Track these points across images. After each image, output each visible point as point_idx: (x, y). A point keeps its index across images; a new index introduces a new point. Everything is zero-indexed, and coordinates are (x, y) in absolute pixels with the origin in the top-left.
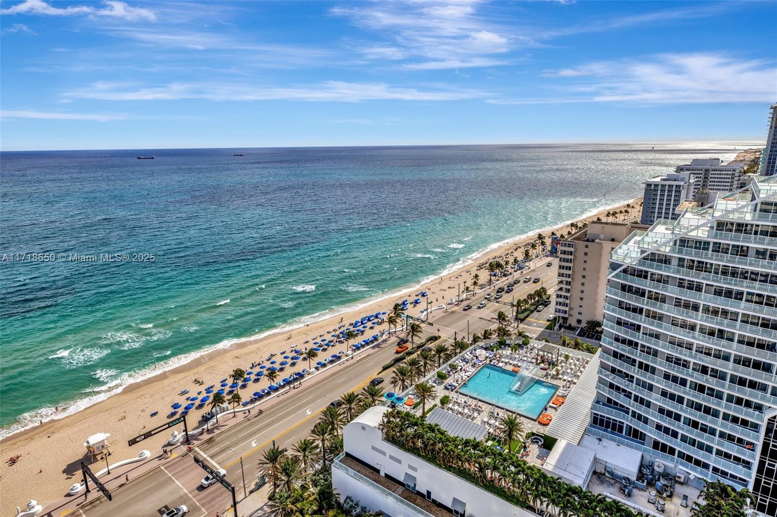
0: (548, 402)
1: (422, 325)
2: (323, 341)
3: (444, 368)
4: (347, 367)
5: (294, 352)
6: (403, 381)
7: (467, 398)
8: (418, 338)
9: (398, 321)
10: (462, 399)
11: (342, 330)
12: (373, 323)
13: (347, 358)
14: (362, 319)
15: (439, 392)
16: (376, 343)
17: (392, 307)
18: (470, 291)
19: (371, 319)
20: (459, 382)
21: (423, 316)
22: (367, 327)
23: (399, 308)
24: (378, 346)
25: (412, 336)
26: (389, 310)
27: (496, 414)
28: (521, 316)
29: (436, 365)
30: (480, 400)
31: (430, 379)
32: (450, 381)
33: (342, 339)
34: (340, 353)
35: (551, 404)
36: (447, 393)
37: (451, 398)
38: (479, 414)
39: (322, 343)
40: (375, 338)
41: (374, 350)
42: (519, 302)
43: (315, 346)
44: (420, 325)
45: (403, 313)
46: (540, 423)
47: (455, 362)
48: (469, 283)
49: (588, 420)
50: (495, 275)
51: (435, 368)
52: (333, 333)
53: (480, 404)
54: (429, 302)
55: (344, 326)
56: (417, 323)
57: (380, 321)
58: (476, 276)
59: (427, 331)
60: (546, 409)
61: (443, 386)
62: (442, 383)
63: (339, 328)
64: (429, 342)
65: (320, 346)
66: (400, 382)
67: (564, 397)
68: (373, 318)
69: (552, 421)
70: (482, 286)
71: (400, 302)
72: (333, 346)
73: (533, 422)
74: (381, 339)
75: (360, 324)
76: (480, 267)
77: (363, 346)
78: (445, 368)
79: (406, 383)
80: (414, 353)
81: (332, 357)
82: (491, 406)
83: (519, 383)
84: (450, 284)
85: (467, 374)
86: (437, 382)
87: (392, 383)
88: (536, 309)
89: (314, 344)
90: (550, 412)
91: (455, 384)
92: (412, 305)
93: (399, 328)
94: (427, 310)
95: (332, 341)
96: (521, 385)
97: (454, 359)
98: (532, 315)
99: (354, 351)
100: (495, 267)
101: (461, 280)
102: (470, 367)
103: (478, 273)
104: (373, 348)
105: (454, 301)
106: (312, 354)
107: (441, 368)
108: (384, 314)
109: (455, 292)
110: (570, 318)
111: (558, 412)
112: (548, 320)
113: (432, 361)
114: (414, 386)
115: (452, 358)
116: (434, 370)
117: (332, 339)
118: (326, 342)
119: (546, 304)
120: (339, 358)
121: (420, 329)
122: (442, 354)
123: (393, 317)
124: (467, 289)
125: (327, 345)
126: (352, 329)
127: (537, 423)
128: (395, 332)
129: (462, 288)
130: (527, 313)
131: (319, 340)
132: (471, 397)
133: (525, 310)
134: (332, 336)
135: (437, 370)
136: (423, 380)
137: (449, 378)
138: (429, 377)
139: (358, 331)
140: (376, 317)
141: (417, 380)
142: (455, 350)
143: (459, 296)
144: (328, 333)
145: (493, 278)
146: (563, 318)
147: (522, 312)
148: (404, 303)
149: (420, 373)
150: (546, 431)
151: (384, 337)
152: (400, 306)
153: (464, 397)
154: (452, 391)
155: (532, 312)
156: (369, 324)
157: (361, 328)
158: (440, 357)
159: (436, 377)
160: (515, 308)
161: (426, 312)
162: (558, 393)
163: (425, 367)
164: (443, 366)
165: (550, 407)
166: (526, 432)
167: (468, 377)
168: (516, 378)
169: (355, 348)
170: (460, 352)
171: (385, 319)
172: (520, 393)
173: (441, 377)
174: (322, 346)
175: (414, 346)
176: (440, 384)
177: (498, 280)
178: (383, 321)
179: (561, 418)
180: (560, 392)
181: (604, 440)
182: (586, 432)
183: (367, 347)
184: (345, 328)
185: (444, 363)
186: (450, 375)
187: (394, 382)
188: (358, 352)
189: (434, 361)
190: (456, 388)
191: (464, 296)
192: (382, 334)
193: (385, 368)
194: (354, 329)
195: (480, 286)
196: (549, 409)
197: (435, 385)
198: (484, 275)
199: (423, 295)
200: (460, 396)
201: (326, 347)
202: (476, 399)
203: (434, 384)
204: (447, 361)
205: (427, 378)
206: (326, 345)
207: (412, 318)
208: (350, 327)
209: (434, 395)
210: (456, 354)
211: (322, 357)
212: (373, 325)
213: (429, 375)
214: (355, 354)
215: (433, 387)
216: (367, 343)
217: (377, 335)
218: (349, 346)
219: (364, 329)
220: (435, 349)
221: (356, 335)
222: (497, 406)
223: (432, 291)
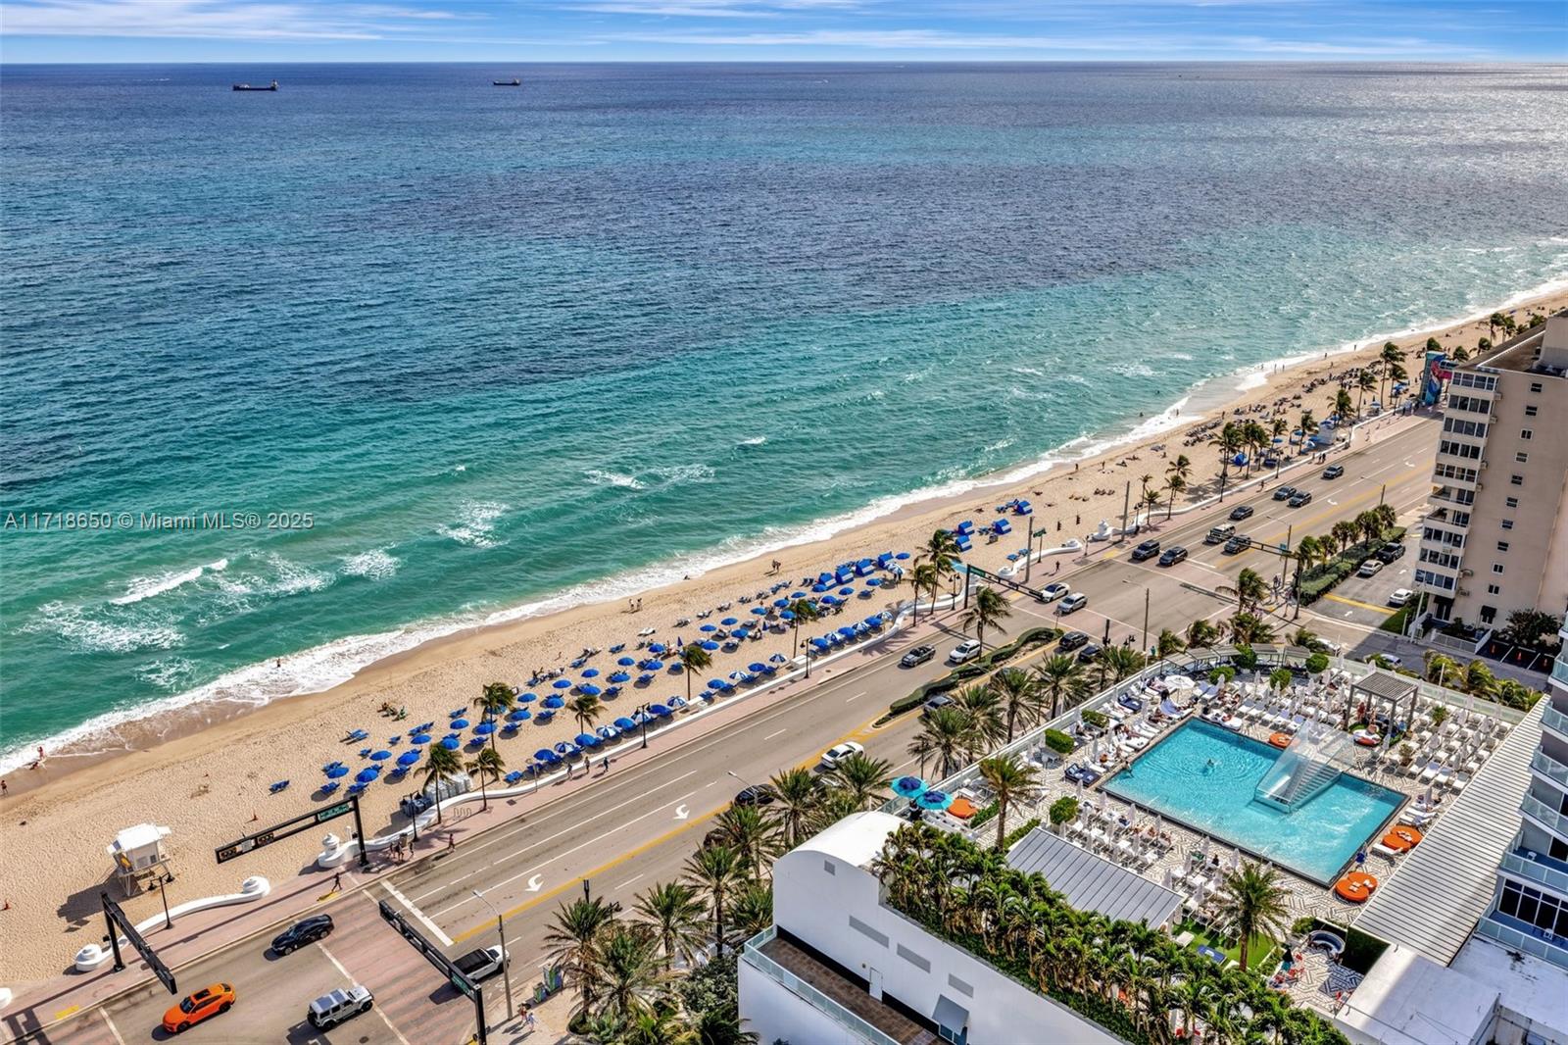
0: (1370, 839)
1: (1013, 596)
2: (727, 622)
3: (1067, 721)
4: (791, 700)
5: (646, 650)
6: (948, 748)
7: (1128, 808)
8: (996, 632)
9: (941, 580)
10: (1113, 812)
11: (781, 596)
12: (869, 583)
13: (791, 675)
14: (839, 568)
15: (1047, 785)
16: (875, 638)
17: (925, 540)
18: (1161, 505)
19: (865, 570)
20: (1107, 764)
21: (1015, 571)
22: (851, 592)
23: (945, 545)
24: (879, 647)
25: (980, 627)
26: (914, 542)
27: (1209, 861)
28: (1310, 587)
29: (1045, 711)
30: (1165, 818)
31: (1026, 748)
32: (1081, 757)
33: (781, 621)
34: (773, 660)
35: (1377, 845)
36: (1071, 791)
37: (1081, 805)
38: (1161, 856)
39: (726, 629)
40: (875, 625)
41: (868, 659)
42: (1306, 544)
43: (705, 637)
44: (1004, 596)
45: (958, 560)
46: (1338, 895)
47: (1099, 705)
48: (1159, 483)
49: (1488, 899)
50: (1238, 463)
51: (1042, 720)
52: (756, 604)
53: (1166, 827)
54: (1035, 529)
55: (786, 586)
56: (997, 588)
57: (890, 576)
58: (1182, 462)
59: (1023, 614)
60: (1361, 858)
61: (1061, 770)
62: (1059, 762)
63: (775, 591)
64: (1030, 645)
65: (718, 637)
66: (938, 752)
67: (1418, 827)
68: (871, 567)
69: (1377, 893)
70: (1197, 493)
71: (951, 526)
72: (754, 638)
73: (1319, 891)
74: (888, 630)
75: (833, 581)
76: (1196, 436)
77: (839, 645)
78: (1071, 722)
79: (954, 756)
80: (982, 673)
81: (752, 668)
82: (1197, 838)
83: (1287, 778)
84: (1101, 480)
85: (1134, 742)
86: (1045, 758)
87: (916, 751)
88: (1356, 568)
89: (703, 629)
90: (1372, 865)
91: (1097, 767)
92: (986, 538)
93: (943, 600)
94: (1027, 553)
95: (752, 626)
96: (1290, 784)
97: (1098, 697)
98: (1344, 586)
99: (813, 655)
100: (1240, 437)
101: (1134, 472)
102: (1144, 725)
103: (1188, 452)
104: (867, 650)
105: (1109, 531)
106: (695, 657)
107: (1057, 721)
108: (901, 557)
109: (1115, 505)
110: (1460, 602)
111: (1395, 870)
112: (1392, 605)
113: (1032, 698)
114: (975, 766)
115: (1092, 695)
116: (1038, 725)
117: (752, 618)
118: (735, 627)
119: (1388, 555)
120: (770, 673)
121: (1003, 607)
122: (1063, 682)
123: (928, 568)
124: (1152, 498)
125: (738, 635)
126: (809, 594)
127: (1329, 894)
128: (932, 611)
129: (1137, 496)
130: (1328, 579)
131: (715, 621)
132: (1140, 807)
133: (1324, 570)
134: (754, 611)
135: (1045, 725)
136: (1002, 749)
137: (1081, 751)
138: (1023, 745)
139: (825, 601)
140: (880, 564)
141: (986, 748)
142: (1102, 671)
143: (1124, 517)
144: (743, 601)
145: (1232, 470)
146: (1439, 599)
147: (1314, 576)
148: (961, 531)
149: (996, 730)
150: (1355, 919)
151: (900, 623)
152: (950, 538)
153: (1120, 805)
154: (1086, 785)
155: (1344, 576)
156: (859, 585)
157: (834, 594)
158: (1056, 690)
159: (1042, 744)
160: (1293, 563)
161: (1023, 560)
162: (1402, 815)
163: (1012, 713)
164: (1066, 716)
165: (1375, 852)
166: (1295, 916)
167: (1137, 750)
168: (1279, 765)
169: (815, 648)
170: (1117, 681)
171: (905, 575)
172: (1286, 808)
173: (1058, 745)
174: (725, 637)
175: (985, 653)
176: (1052, 763)
177: (1247, 477)
178: (898, 579)
179: (1403, 887)
180: (1410, 813)
181: (1529, 958)
182: (1479, 932)
183: (848, 649)
184: (789, 593)
185: (1068, 707)
186: (1082, 743)
187: (921, 750)
188: (822, 660)
189: (1038, 699)
190: (1097, 777)
191: (1141, 519)
192: (895, 614)
193: (898, 711)
194: (816, 595)
195: (1191, 491)
196: (1370, 858)
197: (1038, 765)
198: (1206, 462)
199: (1020, 510)
200: (1109, 801)
201: (736, 641)
202: (1154, 813)
203: (1035, 764)
204: (1078, 703)
205: (1016, 744)
206: (735, 635)
207: (982, 573)
208: (803, 590)
209: (1032, 793)
210: (1104, 684)
211: (724, 666)
212: (869, 588)
213: (1022, 738)
214: (814, 665)
215: (1032, 770)
216: (850, 637)
217: (879, 617)
218: (799, 643)
219: (843, 598)
220: (1043, 665)
221: (820, 614)
222: (1214, 839)
223: (1045, 498)
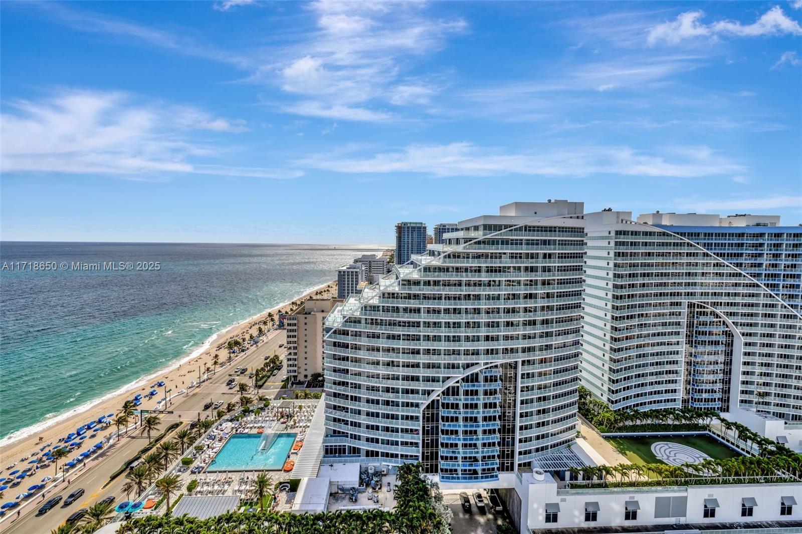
0: (290, 451)
1: (161, 416)
2: (13, 473)
3: (188, 453)
6: (140, 483)
7: (216, 474)
8: (155, 431)
9: (129, 419)
10: (211, 477)
11: (46, 451)
12: (94, 431)
13: (54, 484)
14: (78, 430)
15: (185, 479)
16: (100, 452)
17: (120, 406)
18: (211, 371)
19: (91, 426)
20: (207, 462)
21: (161, 407)
22: (85, 437)
23: (129, 407)
24: (102, 455)
25: (149, 431)
26: (116, 409)
27: (245, 479)
28: (260, 383)
29: (179, 452)
30: (229, 472)
31: (174, 469)
32: (197, 463)
33: (47, 462)
34: (43, 481)
35: (292, 451)
36: (194, 477)
37: (199, 481)
38: (229, 485)
39: (12, 477)
40: (99, 447)
41: (96, 462)
42: (257, 371)
44: (158, 417)
45: (136, 410)
46: (285, 471)
47: (200, 443)
48: (210, 364)
49: (322, 453)
50: (234, 352)
51: (178, 456)
52: (31, 459)
53: (230, 475)
54: (167, 390)
55: (49, 446)
56: (153, 415)
57: (105, 425)
58: (216, 356)
59: (166, 420)
60: (289, 457)
61: (189, 471)
62: (188, 468)
63: (42, 450)
64: (170, 431)
65: (8, 482)
66: (136, 487)
67: (302, 441)
68: (95, 424)
69: (295, 465)
70: (222, 364)
71: (131, 398)
72: (30, 475)
73: (279, 472)
74: (105, 447)
75: (76, 435)
76: (219, 348)
77: (80, 461)
78: (191, 452)
79: (143, 485)
80: (151, 448)
81: (30, 489)
82: (240, 473)
83: (264, 442)
84: (190, 368)
85: (214, 450)
86: (182, 470)
87: (125, 490)
88: (271, 374)
90: (293, 457)
91: (203, 465)
92: (148, 398)
93: (131, 426)
94: (165, 399)
95: (29, 470)
96: (266, 443)
97: (199, 440)
98: (269, 380)
99: (67, 471)
100: (234, 345)
101: (201, 363)
102: (217, 443)
103: (217, 353)
104: (96, 458)
105: (195, 383)
107: (185, 454)
108: (109, 416)
109: (196, 374)
110: (299, 376)
111: (298, 456)
112: (283, 381)
113: (173, 449)
114: (153, 485)
115: (196, 440)
116: (177, 459)
117: (29, 466)
118: (18, 474)
119: (279, 368)
120: (41, 487)
121: (158, 421)
122: (185, 440)
123: (122, 417)
124: (208, 369)
125: (21, 477)
126: (62, 445)
127: (283, 472)
128: (126, 432)
129: (203, 369)
130: (265, 379)
131: (5, 475)
132: (220, 472)
133: (263, 377)
134: (30, 463)
135: (180, 458)
136: (163, 475)
137: (196, 461)
138: (173, 467)
139: (72, 445)
140: (100, 422)
141: (156, 475)
142: (199, 431)
143: (200, 378)
144: (23, 460)
145: (232, 355)
146: (294, 376)
147: (261, 379)
148: (136, 399)
149: (160, 467)
150: (291, 476)
151: (111, 442)
152: (132, 403)
153: (212, 474)
154: (199, 473)
155: (269, 377)
156: (90, 433)
157: (77, 440)
158: (183, 444)
159: (180, 465)
160: (254, 378)
161: (164, 402)
162: (297, 439)
163: (166, 459)
164: (188, 451)
165: (292, 453)
166: (275, 484)
167: (216, 453)
168: (262, 439)
169: (67, 467)
170: (205, 432)
171: (112, 422)
172: (266, 451)
173: (187, 463)
174: (12, 481)
175: (152, 440)
176: (185, 470)
177: (237, 356)
178: (108, 425)
179: (301, 460)
180: (298, 438)
181: (334, 465)
182: (322, 463)
183: (86, 461)
184: (51, 448)
185: (188, 448)
186: (196, 458)
187: (128, 489)
188: (71, 471)
189: (176, 449)
190: (203, 468)
191: (205, 377)
192: (109, 439)
193: (113, 478)
194: (66, 444)
195: (220, 364)
196: (291, 456)
197: (180, 473)
198: (224, 354)
199: (160, 385)
200: (208, 475)
201: (19, 480)
202: (225, 472)
203: (178, 473)
204: (192, 445)
205: (169, 469)
206: (18, 478)
207: (147, 411)
208: (59, 444)
209: (179, 485)
210: (200, 435)
211: (12, 495)
212: (95, 433)
213: (171, 467)
214: (67, 475)
215: (178, 476)
216: (86, 456)
217: (101, 443)
218: (58, 468)
219: (81, 441)
220: (176, 437)
221: (69, 452)
222: (246, 471)
223: (170, 379)
